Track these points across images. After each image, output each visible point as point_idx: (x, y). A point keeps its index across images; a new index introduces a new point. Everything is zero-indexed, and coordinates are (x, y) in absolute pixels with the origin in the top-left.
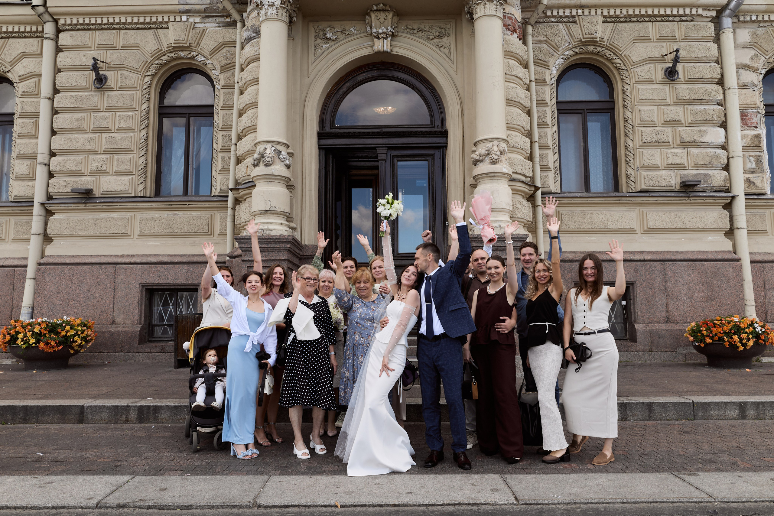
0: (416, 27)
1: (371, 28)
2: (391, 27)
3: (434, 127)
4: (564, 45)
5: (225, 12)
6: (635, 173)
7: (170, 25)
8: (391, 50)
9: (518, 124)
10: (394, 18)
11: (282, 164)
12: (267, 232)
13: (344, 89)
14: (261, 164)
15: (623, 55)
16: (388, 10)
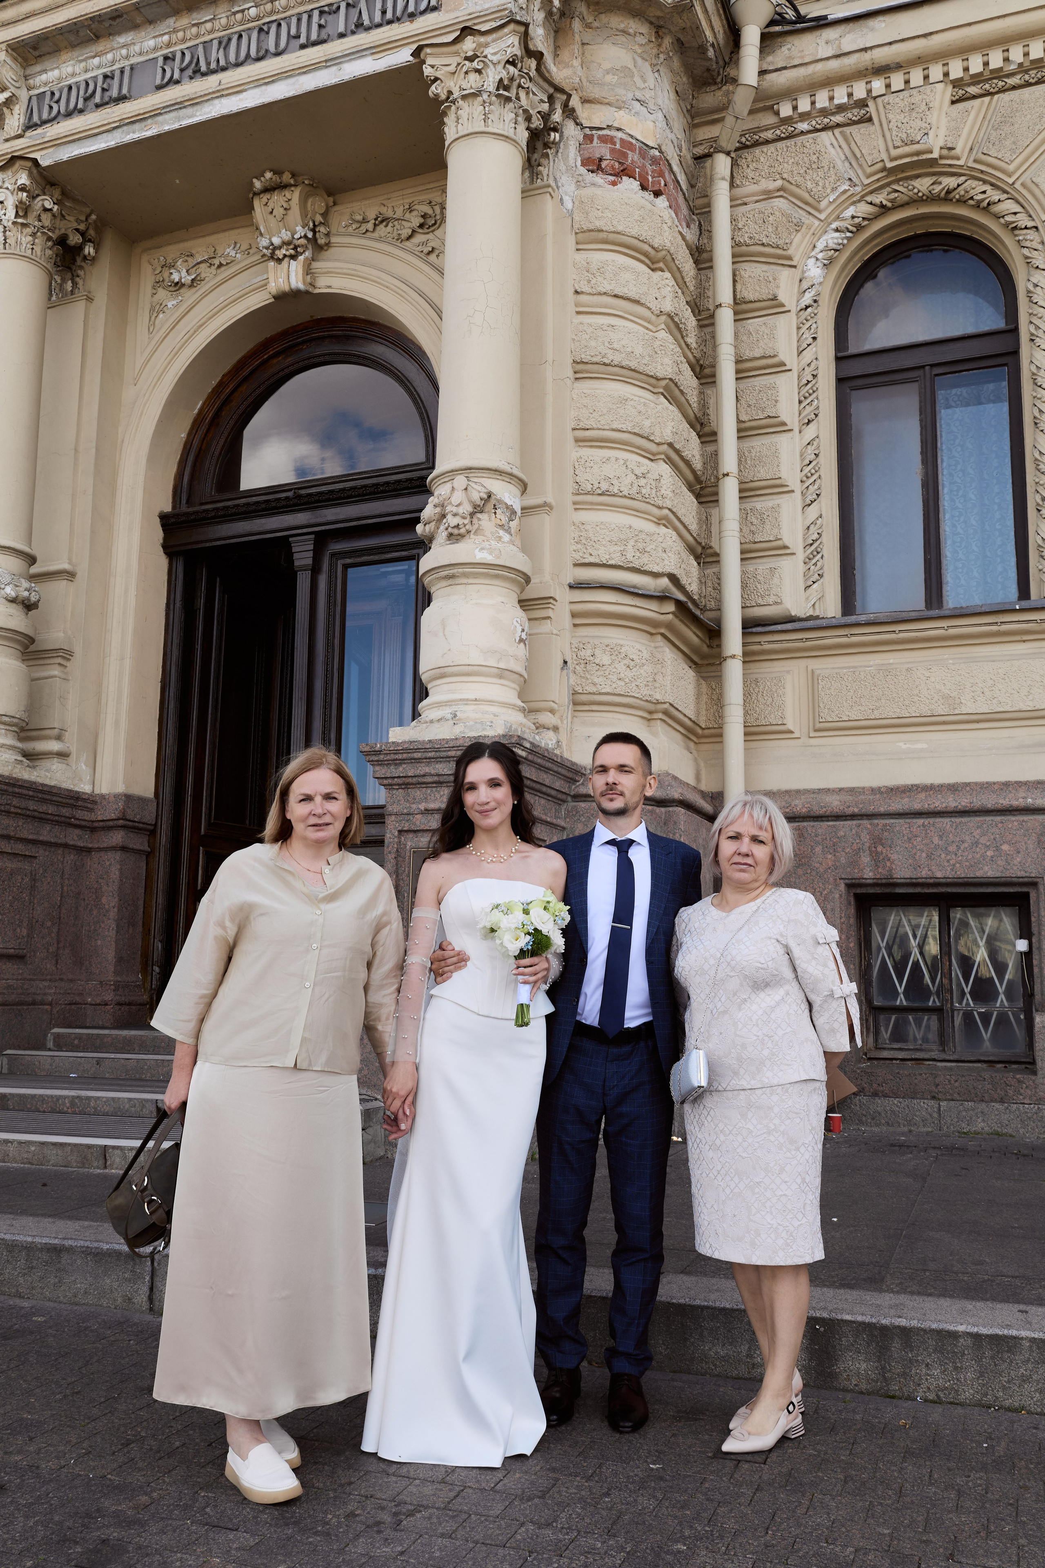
0: (371, 214)
2: (305, 225)
4: (836, 189)
8: (309, 285)
10: (310, 200)
15: (1017, 186)
16: (291, 185)
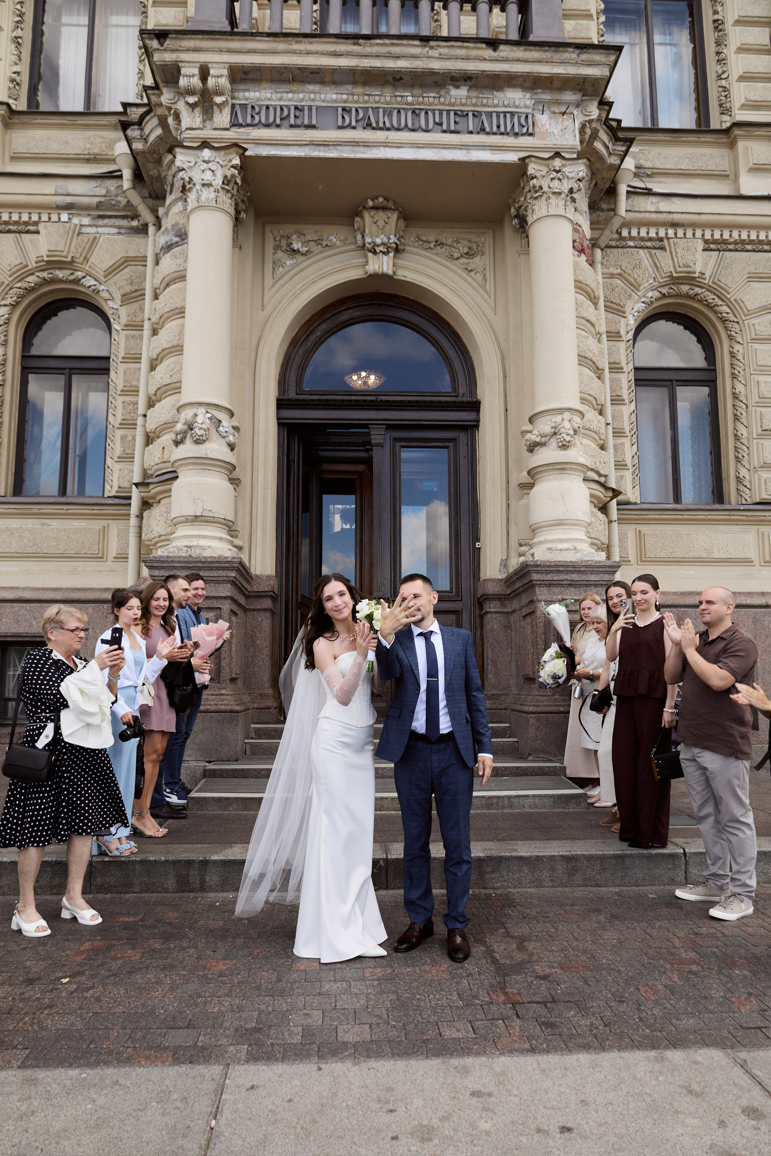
0: (432, 238)
1: (363, 236)
2: (395, 236)
3: (458, 396)
4: (647, 281)
5: (129, 211)
6: (750, 476)
7: (41, 227)
8: (394, 273)
9: (590, 392)
10: (400, 221)
11: (223, 441)
12: (198, 551)
13: (318, 333)
14: (188, 441)
15: (732, 300)
16: (391, 209)
